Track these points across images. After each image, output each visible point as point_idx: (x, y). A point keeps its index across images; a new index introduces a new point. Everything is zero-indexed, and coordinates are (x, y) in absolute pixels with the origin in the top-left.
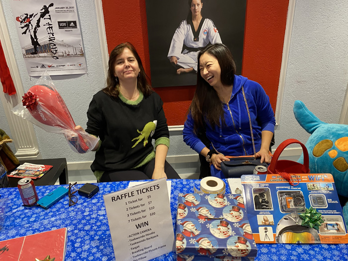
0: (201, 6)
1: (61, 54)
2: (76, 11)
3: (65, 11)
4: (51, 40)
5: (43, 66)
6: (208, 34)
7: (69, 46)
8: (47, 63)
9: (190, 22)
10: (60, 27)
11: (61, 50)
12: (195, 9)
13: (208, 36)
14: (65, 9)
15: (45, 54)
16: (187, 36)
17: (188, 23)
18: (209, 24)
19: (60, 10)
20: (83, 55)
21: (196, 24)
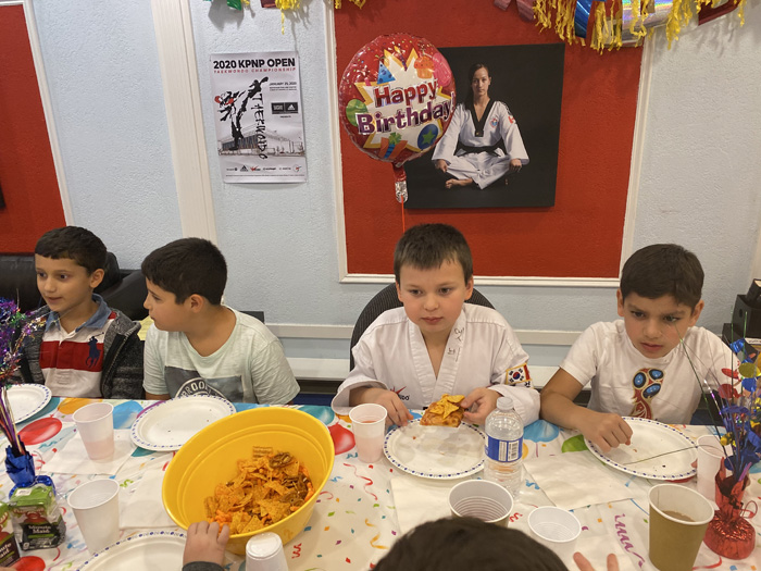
0: (488, 82)
1: (271, 151)
2: (298, 88)
3: (283, 89)
4: (259, 130)
5: (244, 168)
6: (499, 125)
7: (284, 140)
8: (250, 164)
9: (469, 107)
10: (275, 111)
11: (271, 145)
12: (478, 87)
13: (498, 129)
14: (283, 85)
15: (249, 151)
16: (464, 128)
17: (466, 108)
18: (500, 110)
19: (275, 87)
20: (302, 153)
21: (480, 110)
